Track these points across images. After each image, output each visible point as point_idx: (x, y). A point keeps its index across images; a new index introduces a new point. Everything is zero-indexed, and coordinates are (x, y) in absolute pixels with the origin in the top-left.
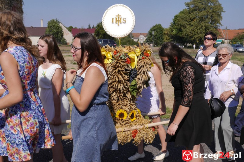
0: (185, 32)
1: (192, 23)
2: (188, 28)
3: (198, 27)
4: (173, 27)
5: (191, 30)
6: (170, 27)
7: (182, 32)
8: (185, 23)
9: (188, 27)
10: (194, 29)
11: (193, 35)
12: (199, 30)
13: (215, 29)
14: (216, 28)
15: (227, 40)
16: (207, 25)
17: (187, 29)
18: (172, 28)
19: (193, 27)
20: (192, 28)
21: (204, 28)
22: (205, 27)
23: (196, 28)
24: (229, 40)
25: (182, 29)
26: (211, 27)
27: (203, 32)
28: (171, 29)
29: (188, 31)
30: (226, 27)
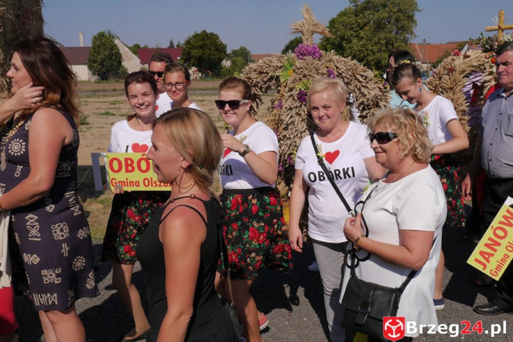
0: (350, 50)
1: (362, 34)
2: (355, 42)
3: (373, 41)
4: (326, 41)
5: (361, 46)
6: (320, 41)
7: (344, 50)
8: (349, 33)
9: (355, 40)
10: (364, 44)
11: (364, 55)
12: (374, 47)
13: (403, 44)
14: (405, 41)
15: (426, 63)
16: (389, 36)
17: (354, 44)
18: (324, 43)
19: (364, 40)
20: (361, 43)
21: (383, 42)
22: (385, 41)
23: (369, 42)
24: (429, 63)
25: (343, 46)
26: (397, 39)
27: (383, 49)
28: (323, 45)
29: (355, 48)
30: (424, 40)
